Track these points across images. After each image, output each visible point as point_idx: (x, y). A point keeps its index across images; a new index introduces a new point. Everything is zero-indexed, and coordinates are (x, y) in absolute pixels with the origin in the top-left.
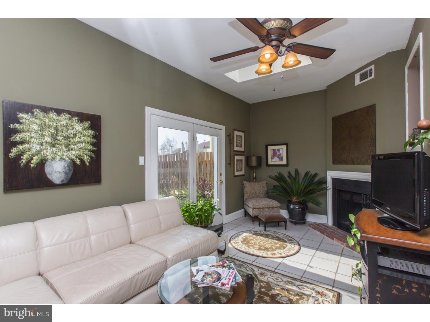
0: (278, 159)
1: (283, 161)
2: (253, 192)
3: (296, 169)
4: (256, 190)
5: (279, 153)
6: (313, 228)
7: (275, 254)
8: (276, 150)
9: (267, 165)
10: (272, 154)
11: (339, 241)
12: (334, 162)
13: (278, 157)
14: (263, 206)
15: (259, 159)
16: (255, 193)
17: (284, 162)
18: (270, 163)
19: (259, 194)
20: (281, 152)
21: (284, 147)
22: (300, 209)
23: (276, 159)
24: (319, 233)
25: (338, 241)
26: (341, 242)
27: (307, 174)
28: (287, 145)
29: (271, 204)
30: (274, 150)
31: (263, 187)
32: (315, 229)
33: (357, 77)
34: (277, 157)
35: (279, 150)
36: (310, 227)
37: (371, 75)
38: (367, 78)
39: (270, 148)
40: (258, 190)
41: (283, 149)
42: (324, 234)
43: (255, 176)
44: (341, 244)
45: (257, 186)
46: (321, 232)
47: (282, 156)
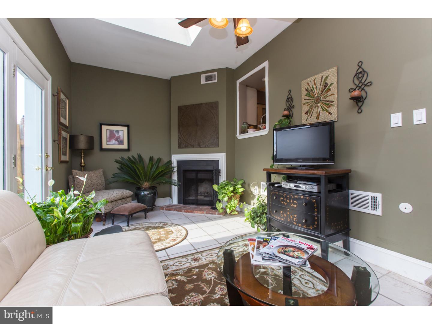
0: (117, 142)
1: (123, 145)
2: (90, 184)
3: (138, 154)
4: (94, 181)
5: (118, 135)
6: (166, 210)
7: (174, 240)
8: (114, 131)
9: (101, 149)
10: (108, 136)
11: (199, 212)
12: (180, 147)
13: (117, 140)
14: (118, 197)
15: (90, 140)
16: (92, 185)
17: (125, 146)
18: (105, 146)
19: (98, 186)
20: (121, 134)
21: (125, 129)
22: (152, 195)
23: (113, 141)
24: (176, 212)
25: (197, 213)
26: (201, 212)
27: (151, 159)
28: (128, 126)
29: (125, 194)
30: (111, 131)
31: (101, 176)
32: (170, 210)
33: (203, 77)
34: (115, 140)
35: (118, 131)
36: (163, 210)
37: (215, 79)
38: (212, 80)
39: (105, 128)
40: (96, 181)
41: (123, 130)
42: (181, 211)
43: (84, 163)
44: (201, 213)
45: (93, 176)
46: (177, 211)
47: (121, 138)
